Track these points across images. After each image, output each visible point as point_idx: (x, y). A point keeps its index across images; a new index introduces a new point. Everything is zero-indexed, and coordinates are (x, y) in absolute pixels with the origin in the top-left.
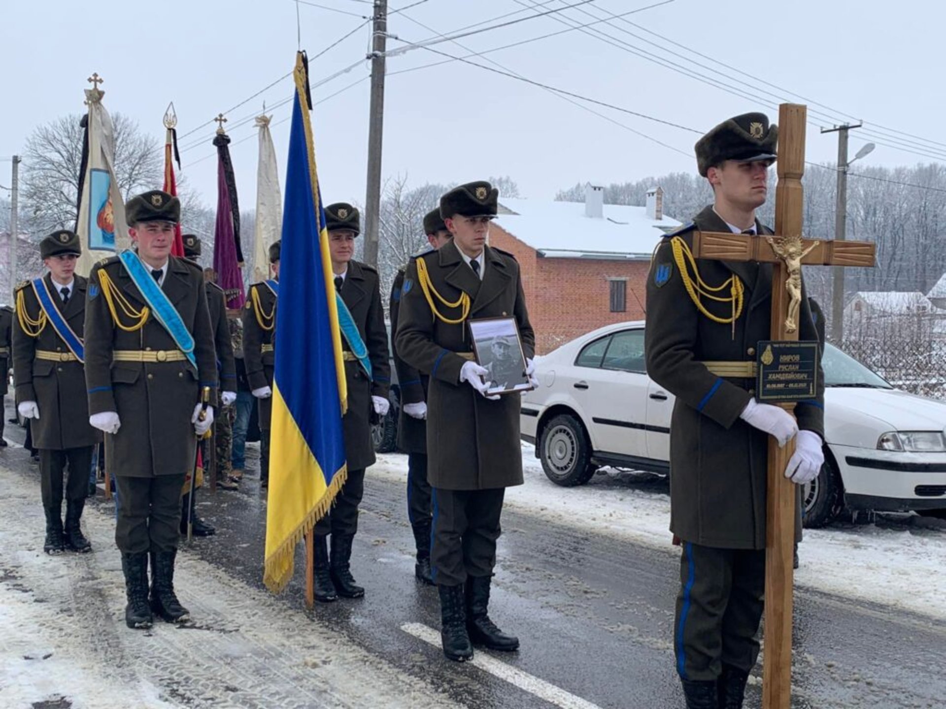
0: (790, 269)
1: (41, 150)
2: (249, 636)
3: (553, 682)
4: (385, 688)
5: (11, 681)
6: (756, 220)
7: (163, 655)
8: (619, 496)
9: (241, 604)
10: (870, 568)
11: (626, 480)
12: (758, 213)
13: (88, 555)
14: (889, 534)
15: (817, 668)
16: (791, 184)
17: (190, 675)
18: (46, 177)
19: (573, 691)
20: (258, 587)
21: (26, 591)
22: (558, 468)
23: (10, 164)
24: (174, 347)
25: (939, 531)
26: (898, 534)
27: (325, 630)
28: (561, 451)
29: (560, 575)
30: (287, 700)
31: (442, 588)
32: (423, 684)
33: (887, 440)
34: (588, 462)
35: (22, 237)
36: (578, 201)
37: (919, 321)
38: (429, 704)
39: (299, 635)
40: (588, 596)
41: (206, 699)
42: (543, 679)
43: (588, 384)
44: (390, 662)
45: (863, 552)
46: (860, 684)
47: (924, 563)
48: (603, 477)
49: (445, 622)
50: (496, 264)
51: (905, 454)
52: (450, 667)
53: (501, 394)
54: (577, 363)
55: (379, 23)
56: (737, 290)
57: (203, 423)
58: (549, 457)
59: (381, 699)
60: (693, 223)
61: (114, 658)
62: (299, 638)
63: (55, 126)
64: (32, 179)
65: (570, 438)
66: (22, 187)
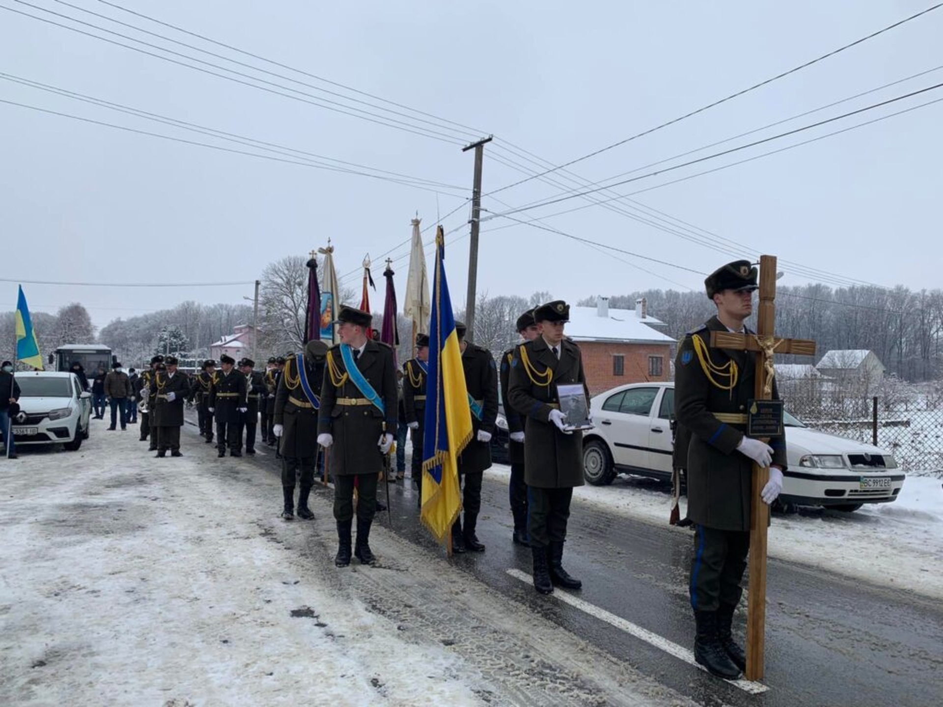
0: (767, 356)
1: (271, 277)
2: (415, 573)
3: (606, 609)
4: (501, 609)
5: (276, 597)
6: (745, 326)
7: (365, 584)
8: (631, 493)
9: (407, 554)
10: (798, 542)
11: (634, 482)
12: (746, 321)
13: (314, 521)
14: (807, 519)
15: (772, 604)
16: (768, 304)
17: (382, 596)
18: (274, 293)
19: (619, 615)
20: (416, 544)
21: (279, 542)
22: (592, 474)
23: (254, 285)
24: (362, 397)
25: (840, 519)
26: (814, 520)
27: (460, 571)
28: (593, 463)
29: (602, 542)
30: (443, 614)
31: (534, 548)
32: (524, 607)
33: (806, 460)
34: (611, 470)
35: (259, 328)
36: (591, 306)
37: (813, 384)
38: (529, 620)
39: (445, 574)
40: (621, 556)
41: (394, 612)
42: (599, 606)
43: (610, 421)
44: (502, 593)
45: (791, 531)
46: (802, 616)
47: (832, 539)
48: (619, 480)
49: (535, 569)
50: (568, 350)
51: (817, 470)
52: (540, 597)
53: (573, 431)
54: (603, 408)
55: (476, 201)
56: (734, 369)
57: (385, 445)
58: (586, 467)
59: (500, 616)
60: (705, 326)
61: (336, 585)
62: (445, 576)
63: (279, 263)
64: (266, 294)
65: (600, 455)
66: (260, 299)
